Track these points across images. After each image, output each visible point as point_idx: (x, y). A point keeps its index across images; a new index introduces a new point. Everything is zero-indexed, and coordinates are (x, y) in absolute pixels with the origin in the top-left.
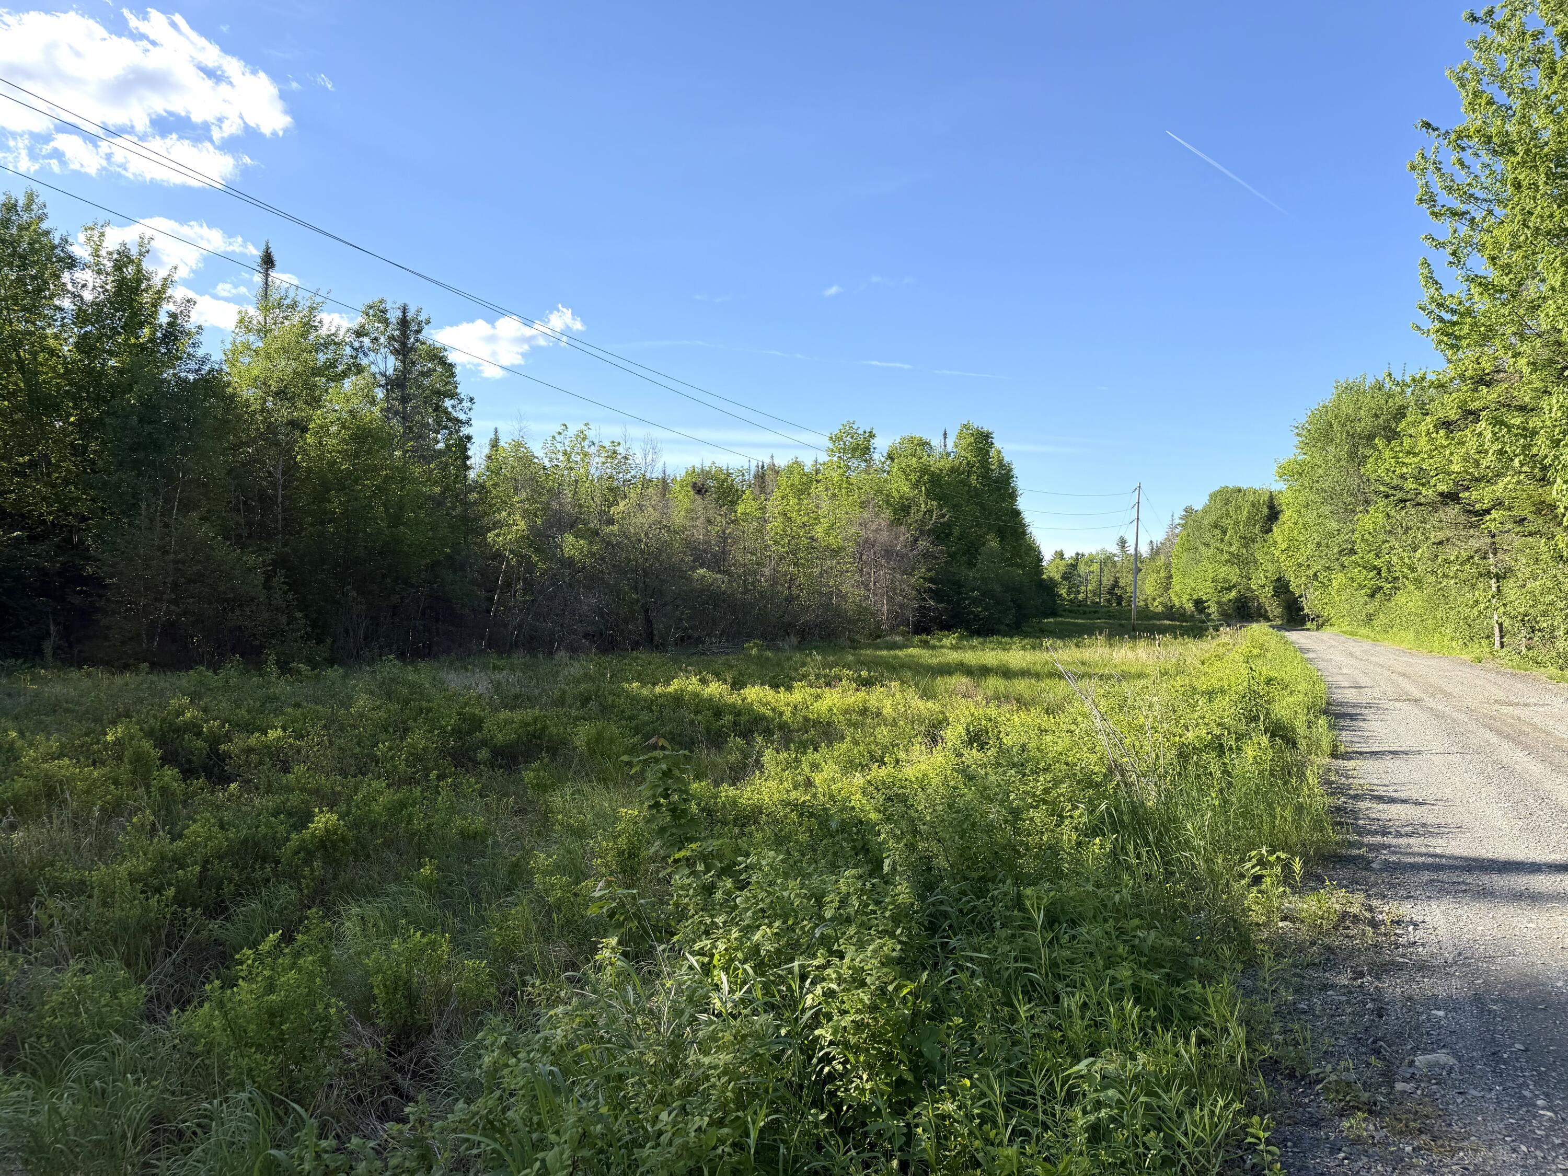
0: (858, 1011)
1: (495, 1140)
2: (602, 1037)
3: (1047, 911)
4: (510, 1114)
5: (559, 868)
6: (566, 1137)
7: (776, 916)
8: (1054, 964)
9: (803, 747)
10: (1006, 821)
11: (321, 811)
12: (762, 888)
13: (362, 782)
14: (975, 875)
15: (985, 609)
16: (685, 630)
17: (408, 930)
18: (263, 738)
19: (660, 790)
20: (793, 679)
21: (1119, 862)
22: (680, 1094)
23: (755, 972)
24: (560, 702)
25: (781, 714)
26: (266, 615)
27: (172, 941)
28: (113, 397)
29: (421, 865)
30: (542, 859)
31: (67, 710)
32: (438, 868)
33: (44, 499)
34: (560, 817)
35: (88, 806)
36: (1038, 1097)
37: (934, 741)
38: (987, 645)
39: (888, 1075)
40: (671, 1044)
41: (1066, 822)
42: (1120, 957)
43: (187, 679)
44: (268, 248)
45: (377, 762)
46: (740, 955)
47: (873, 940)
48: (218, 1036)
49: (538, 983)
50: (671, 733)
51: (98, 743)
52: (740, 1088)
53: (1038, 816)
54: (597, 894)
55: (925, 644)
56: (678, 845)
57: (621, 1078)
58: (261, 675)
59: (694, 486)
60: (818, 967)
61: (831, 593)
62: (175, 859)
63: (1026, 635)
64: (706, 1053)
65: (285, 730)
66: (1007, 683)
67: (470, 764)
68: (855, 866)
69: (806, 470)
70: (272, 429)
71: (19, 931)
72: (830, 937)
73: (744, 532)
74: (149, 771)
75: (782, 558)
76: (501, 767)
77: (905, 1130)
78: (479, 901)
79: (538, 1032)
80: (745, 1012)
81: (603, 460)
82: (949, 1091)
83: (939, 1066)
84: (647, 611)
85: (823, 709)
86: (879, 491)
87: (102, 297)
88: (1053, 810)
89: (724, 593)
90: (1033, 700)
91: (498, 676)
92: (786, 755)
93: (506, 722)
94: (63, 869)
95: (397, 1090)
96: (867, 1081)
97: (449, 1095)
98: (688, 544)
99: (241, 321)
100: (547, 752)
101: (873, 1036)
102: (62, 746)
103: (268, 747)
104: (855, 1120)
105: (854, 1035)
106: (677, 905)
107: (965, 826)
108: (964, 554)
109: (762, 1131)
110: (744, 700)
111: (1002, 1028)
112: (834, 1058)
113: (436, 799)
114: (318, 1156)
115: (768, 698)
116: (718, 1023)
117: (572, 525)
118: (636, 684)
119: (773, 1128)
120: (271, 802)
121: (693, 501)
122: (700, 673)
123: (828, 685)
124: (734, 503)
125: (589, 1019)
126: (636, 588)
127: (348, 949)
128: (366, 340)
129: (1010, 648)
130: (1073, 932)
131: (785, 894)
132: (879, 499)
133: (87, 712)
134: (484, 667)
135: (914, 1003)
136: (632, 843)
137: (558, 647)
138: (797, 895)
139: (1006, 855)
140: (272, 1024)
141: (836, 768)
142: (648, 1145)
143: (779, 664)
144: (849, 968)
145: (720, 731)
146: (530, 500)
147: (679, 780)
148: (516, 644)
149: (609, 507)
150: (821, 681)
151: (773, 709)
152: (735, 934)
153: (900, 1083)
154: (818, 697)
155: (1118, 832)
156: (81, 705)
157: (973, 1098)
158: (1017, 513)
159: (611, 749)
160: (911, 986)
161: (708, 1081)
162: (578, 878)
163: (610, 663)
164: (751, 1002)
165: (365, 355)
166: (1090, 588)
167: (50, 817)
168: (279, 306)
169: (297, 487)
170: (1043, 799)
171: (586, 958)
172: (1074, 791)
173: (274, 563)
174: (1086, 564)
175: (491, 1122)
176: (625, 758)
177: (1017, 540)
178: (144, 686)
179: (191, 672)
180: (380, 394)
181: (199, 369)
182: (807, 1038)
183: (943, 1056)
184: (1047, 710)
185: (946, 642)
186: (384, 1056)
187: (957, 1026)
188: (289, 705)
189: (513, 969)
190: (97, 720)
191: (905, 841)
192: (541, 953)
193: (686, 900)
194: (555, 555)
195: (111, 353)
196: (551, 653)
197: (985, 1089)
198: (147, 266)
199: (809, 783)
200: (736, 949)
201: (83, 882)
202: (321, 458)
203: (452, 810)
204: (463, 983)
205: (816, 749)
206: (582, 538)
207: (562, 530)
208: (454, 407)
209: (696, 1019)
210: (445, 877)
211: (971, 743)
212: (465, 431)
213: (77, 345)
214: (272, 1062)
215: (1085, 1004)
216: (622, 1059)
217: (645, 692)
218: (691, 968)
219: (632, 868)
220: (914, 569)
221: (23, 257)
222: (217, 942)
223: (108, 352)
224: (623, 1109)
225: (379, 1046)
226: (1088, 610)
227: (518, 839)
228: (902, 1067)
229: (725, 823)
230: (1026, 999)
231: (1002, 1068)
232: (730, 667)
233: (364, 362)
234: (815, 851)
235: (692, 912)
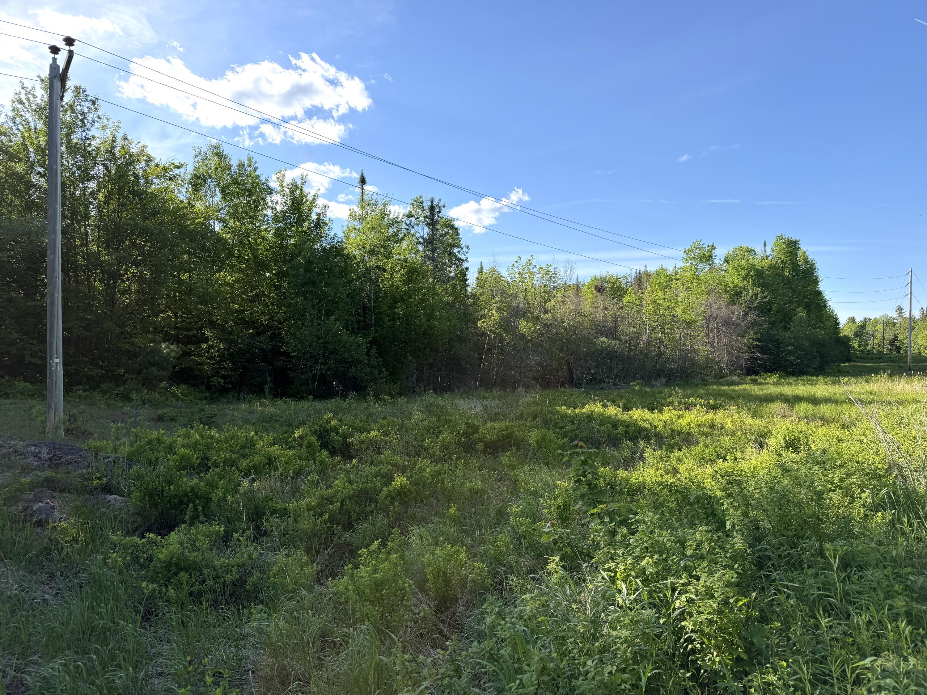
0: (709, 613)
1: (495, 666)
2: (552, 614)
3: (842, 559)
4: (502, 651)
5: (524, 514)
6: (533, 668)
7: (655, 552)
8: (846, 594)
9: (671, 448)
10: (812, 500)
11: (398, 476)
12: (645, 534)
13: (418, 460)
14: (790, 533)
15: (798, 358)
16: (592, 375)
17: (444, 543)
18: (368, 435)
19: (581, 472)
20: (663, 405)
21: (896, 529)
22: (599, 651)
23: (643, 584)
24: (521, 417)
25: (656, 427)
26: (368, 370)
27: (328, 542)
28: (292, 259)
29: (450, 507)
30: (514, 508)
31: (276, 421)
32: (458, 509)
33: (263, 313)
34: (523, 484)
35: (287, 470)
36: (835, 679)
37: (761, 446)
38: (800, 381)
39: (730, 654)
40: (593, 622)
41: (857, 501)
42: (897, 592)
43: (331, 404)
44: (362, 174)
45: (425, 449)
46: (633, 573)
47: (719, 571)
48: (351, 594)
49: (515, 579)
50: (586, 437)
51: (290, 437)
52: (635, 652)
53: (836, 497)
54: (547, 530)
55: (755, 382)
56: (593, 505)
57: (564, 638)
58: (366, 402)
59: (596, 287)
60: (683, 585)
61: (688, 350)
62: (328, 499)
63: (828, 375)
64: (614, 629)
65: (379, 432)
66: (815, 407)
67: (473, 452)
68: (707, 525)
69: (669, 273)
70: (368, 271)
71: (257, 533)
72: (690, 567)
73: (628, 314)
74: (315, 452)
75: (654, 329)
76: (489, 454)
77: (742, 689)
78: (481, 529)
79: (516, 607)
80: (637, 607)
81: (541, 275)
82: (772, 668)
83: (765, 652)
84: (569, 364)
85: (684, 424)
86: (719, 283)
87: (285, 208)
88: (847, 493)
89: (617, 352)
90: (833, 419)
91: (487, 402)
92: (660, 453)
93: (491, 428)
94: (277, 502)
95: (440, 632)
96: (717, 656)
97: (468, 638)
98: (593, 322)
99: (351, 215)
100: (514, 446)
101: (721, 630)
102: (275, 439)
103: (371, 440)
104: (709, 679)
105: (707, 627)
106: (594, 541)
107: (782, 502)
108: (781, 322)
109: (649, 679)
110: (631, 417)
111: (810, 632)
112: (694, 640)
113: (456, 471)
114: (403, 663)
115: (647, 417)
116: (620, 613)
117: (524, 314)
118: (563, 408)
119: (656, 677)
120: (373, 470)
121: (595, 297)
122: (603, 401)
123: (687, 408)
124: (621, 296)
125: (544, 602)
126: (562, 350)
127: (413, 552)
128: (413, 219)
129: (816, 384)
130: (861, 574)
131: (661, 539)
132: (720, 289)
133: (285, 421)
134: (479, 397)
135: (747, 611)
136: (565, 502)
137: (518, 386)
138: (668, 540)
139: (812, 521)
140: (377, 590)
141: (694, 462)
142: (581, 678)
143: (654, 395)
144: (703, 586)
145: (616, 436)
146: (501, 301)
147: (592, 466)
148: (495, 384)
149: (545, 303)
150: (682, 406)
151: (650, 424)
152: (630, 561)
153: (739, 660)
154: (680, 416)
155: (895, 509)
156: (282, 417)
157: (789, 674)
158: (819, 293)
159: (550, 446)
160: (745, 600)
161: (616, 645)
162: (535, 520)
163: (548, 395)
164: (641, 602)
165: (413, 227)
166: (875, 341)
167: (270, 476)
168: (369, 205)
169: (381, 302)
170: (839, 486)
171: (542, 567)
172: (863, 481)
173: (371, 343)
174: (872, 325)
175: (492, 655)
176: (559, 451)
177: (820, 311)
178: (311, 408)
179: (333, 400)
180: (421, 248)
181: (332, 242)
182: (677, 626)
183: (767, 646)
184: (843, 426)
185: (768, 380)
186: (433, 613)
187: (777, 628)
188: (381, 418)
189: (501, 569)
190: (290, 425)
191: (740, 510)
192: (516, 562)
193: (599, 538)
194: (515, 332)
195: (291, 237)
196: (514, 389)
197: (797, 669)
198: (306, 190)
199: (676, 471)
200: (631, 570)
201: (286, 509)
202: (392, 285)
203: (465, 477)
204: (474, 576)
205: (680, 450)
206: (530, 322)
207: (518, 318)
208: (459, 252)
209: (607, 609)
210: (462, 514)
211: (787, 447)
212: (465, 265)
213: (275, 234)
214: (378, 611)
215: (870, 622)
216: (565, 627)
217: (569, 412)
218: (603, 578)
219: (566, 517)
220: (745, 333)
221: (249, 191)
222: (349, 544)
223: (289, 236)
224: (566, 656)
225: (431, 607)
226: (874, 356)
227: (500, 495)
228: (740, 650)
229: (621, 493)
230: (827, 615)
231: (809, 657)
232: (622, 397)
233: (412, 231)
234: (680, 513)
235: (602, 546)
